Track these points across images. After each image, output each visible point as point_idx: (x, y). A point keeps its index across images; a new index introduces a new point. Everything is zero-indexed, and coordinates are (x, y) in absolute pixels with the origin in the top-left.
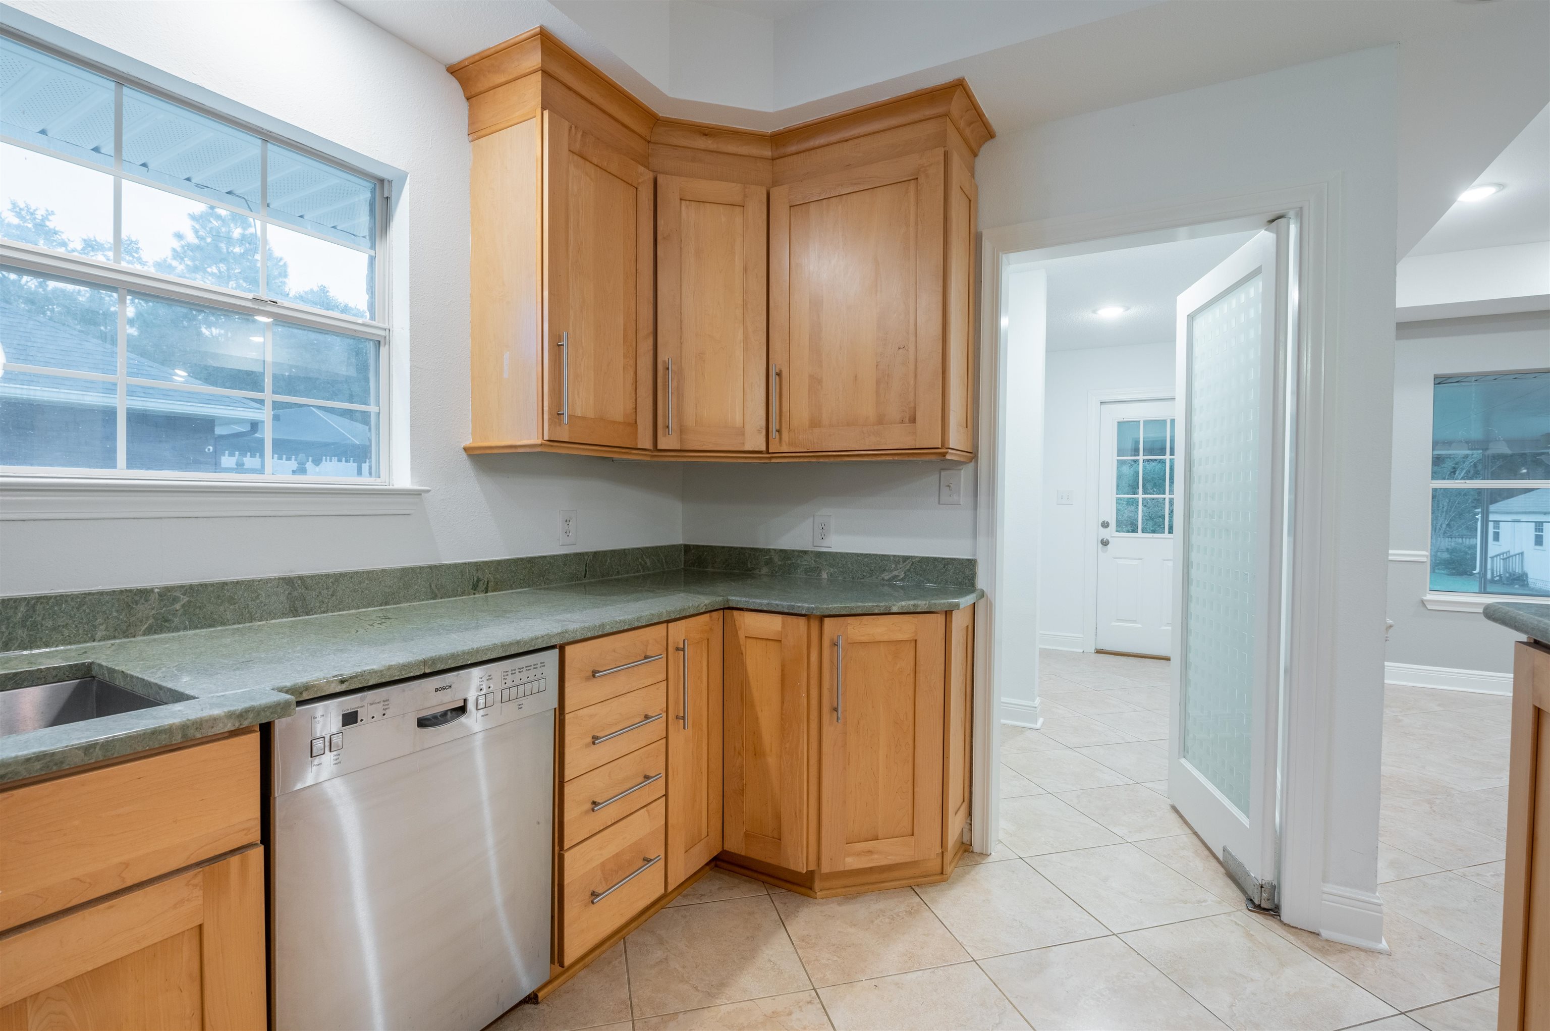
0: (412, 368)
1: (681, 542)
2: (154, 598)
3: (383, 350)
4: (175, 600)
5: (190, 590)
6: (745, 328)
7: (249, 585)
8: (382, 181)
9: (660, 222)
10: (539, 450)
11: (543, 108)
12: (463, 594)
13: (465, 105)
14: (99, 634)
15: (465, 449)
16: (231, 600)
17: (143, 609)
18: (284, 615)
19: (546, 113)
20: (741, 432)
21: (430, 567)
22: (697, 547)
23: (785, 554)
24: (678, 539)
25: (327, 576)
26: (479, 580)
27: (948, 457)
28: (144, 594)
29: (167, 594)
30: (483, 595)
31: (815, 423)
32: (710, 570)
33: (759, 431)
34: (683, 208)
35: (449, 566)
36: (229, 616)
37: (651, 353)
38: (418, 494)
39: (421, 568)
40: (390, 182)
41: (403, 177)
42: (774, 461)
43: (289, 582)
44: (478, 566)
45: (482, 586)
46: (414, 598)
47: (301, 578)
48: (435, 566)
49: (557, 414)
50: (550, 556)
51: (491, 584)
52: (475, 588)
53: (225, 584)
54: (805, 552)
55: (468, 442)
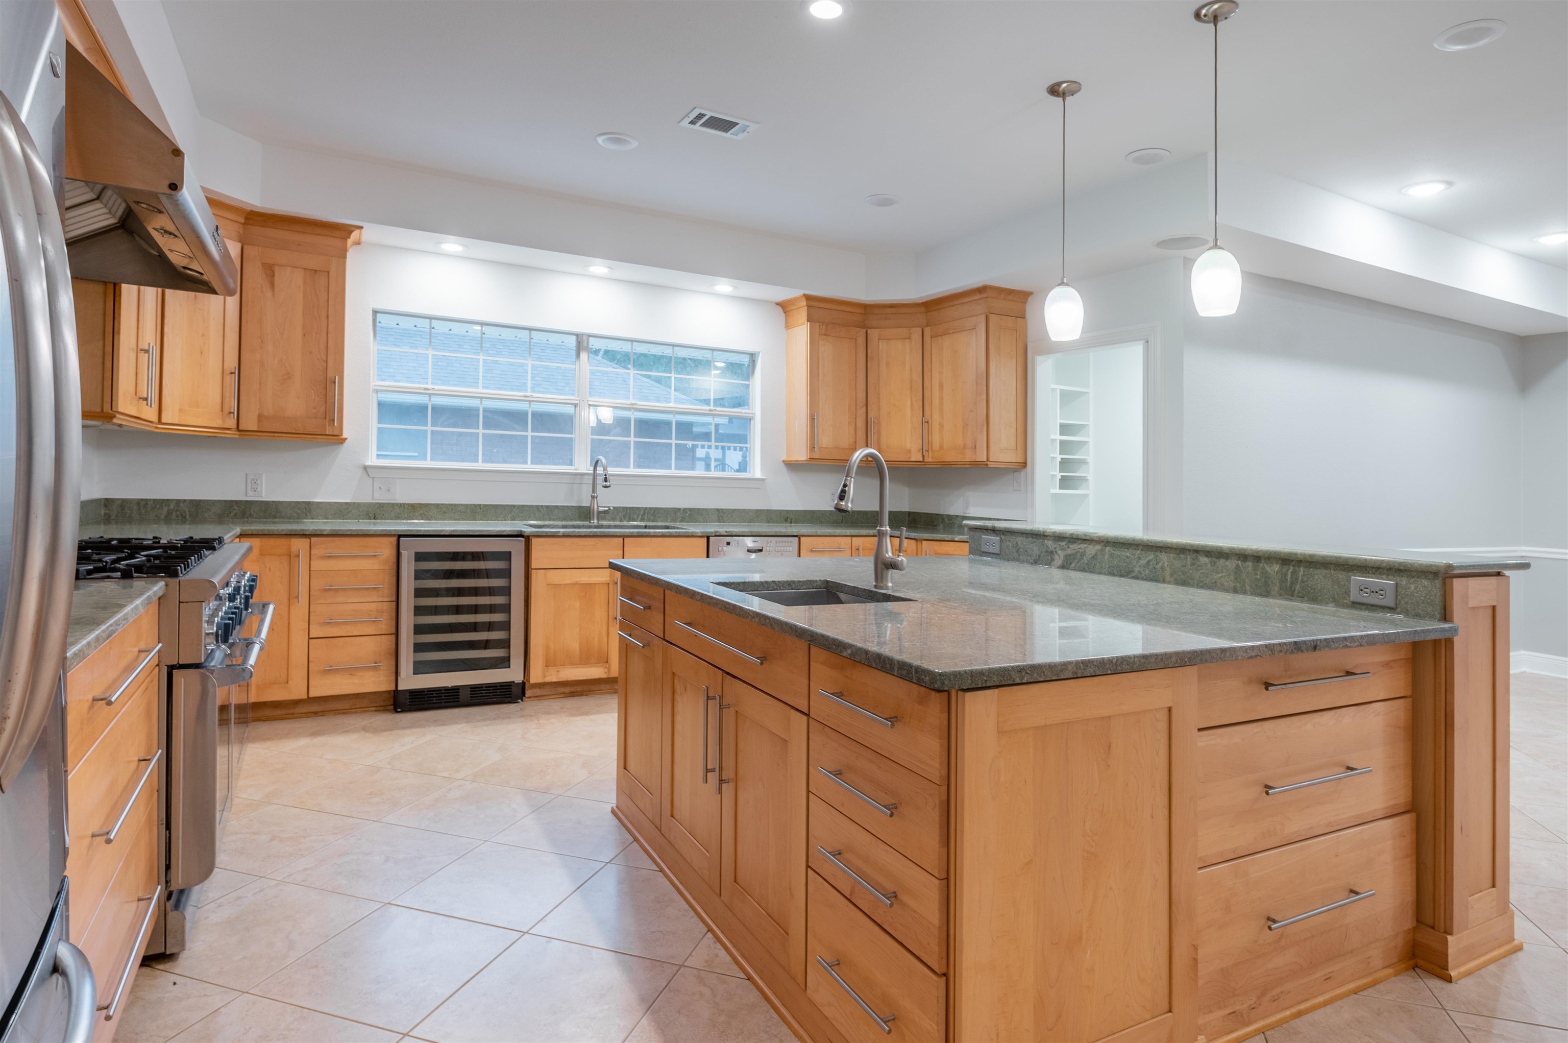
0: (761, 429)
1: (908, 510)
2: (681, 511)
3: (752, 422)
4: (687, 512)
5: (691, 510)
6: (911, 400)
7: (706, 510)
8: (752, 354)
9: (869, 351)
10: (805, 462)
11: (808, 321)
12: (781, 523)
13: (783, 315)
14: (669, 520)
15: (783, 461)
16: (701, 515)
17: (679, 515)
18: (716, 522)
19: (809, 323)
20: (909, 452)
21: (767, 510)
22: (913, 513)
23: (950, 517)
24: (906, 509)
25: (730, 509)
26: (788, 518)
27: (989, 466)
28: (679, 509)
29: (685, 510)
30: (789, 524)
31: (941, 447)
32: (919, 526)
33: (919, 451)
34: (880, 343)
35: (775, 510)
36: (700, 519)
37: (865, 414)
38: (763, 480)
39: (764, 510)
40: (755, 354)
41: (759, 353)
42: (927, 466)
43: (718, 510)
44: (787, 511)
45: (789, 520)
46: (760, 522)
47: (721, 509)
48: (769, 510)
49: (812, 448)
50: (823, 511)
51: (793, 520)
52: (786, 521)
53: (699, 509)
54: (958, 516)
55: (785, 458)
